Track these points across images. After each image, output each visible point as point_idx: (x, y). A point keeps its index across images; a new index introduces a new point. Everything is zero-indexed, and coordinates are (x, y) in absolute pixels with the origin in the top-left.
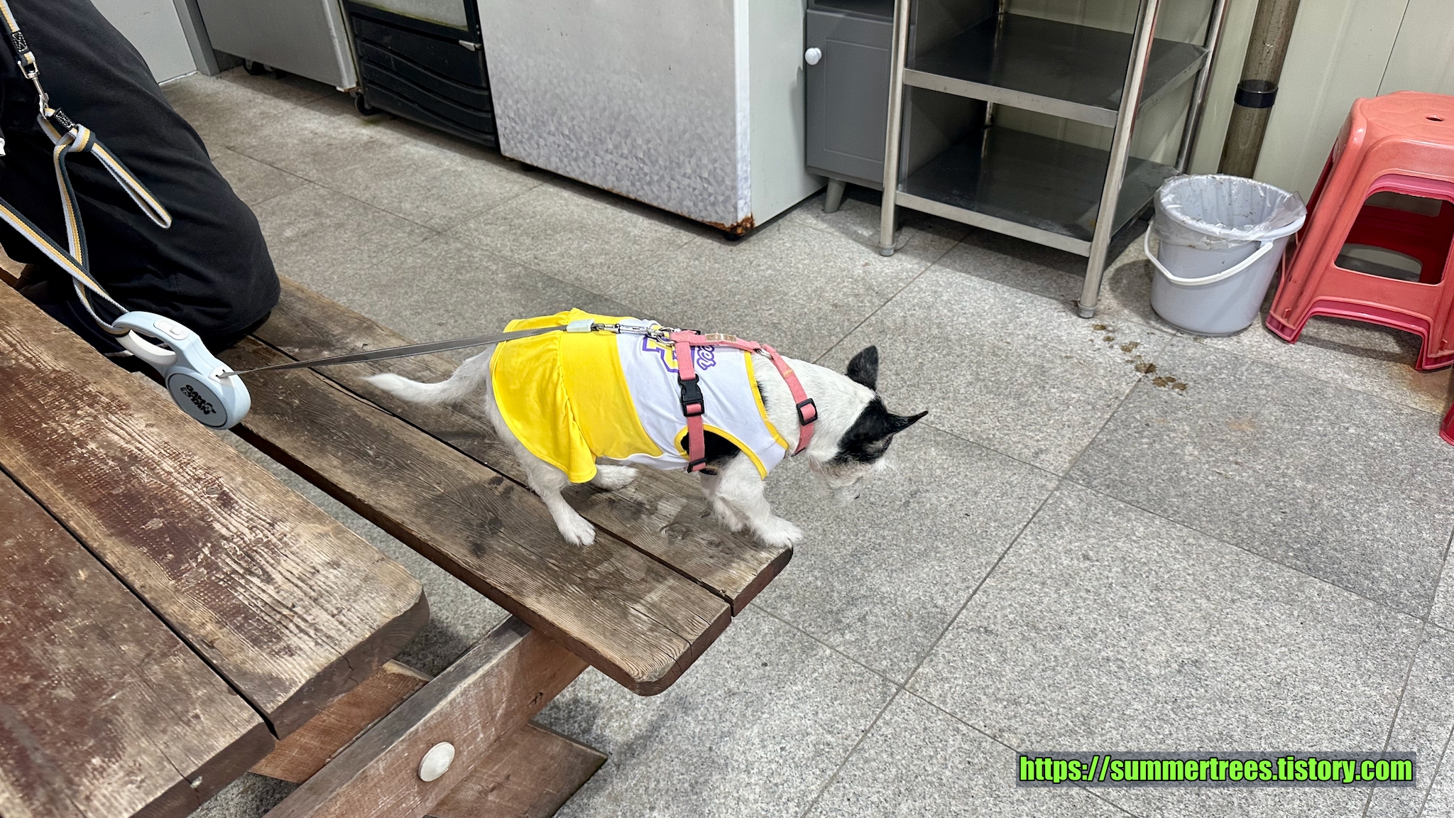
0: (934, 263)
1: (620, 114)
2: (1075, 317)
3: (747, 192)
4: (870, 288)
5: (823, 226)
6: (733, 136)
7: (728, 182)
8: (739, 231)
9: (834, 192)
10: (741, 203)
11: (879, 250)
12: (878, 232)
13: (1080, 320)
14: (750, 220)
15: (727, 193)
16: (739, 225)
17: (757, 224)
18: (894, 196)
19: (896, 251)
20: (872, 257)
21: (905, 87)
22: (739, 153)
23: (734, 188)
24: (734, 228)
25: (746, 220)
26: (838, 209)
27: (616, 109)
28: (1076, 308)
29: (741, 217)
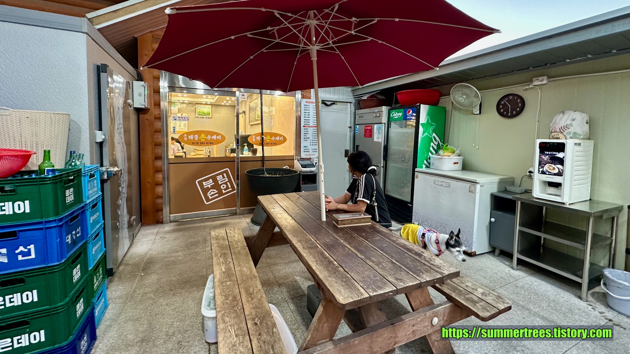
0: (530, 275)
1: (444, 223)
2: (580, 300)
3: (475, 245)
4: (511, 276)
5: (495, 259)
6: (473, 232)
7: (470, 242)
8: (472, 254)
9: (497, 252)
10: (473, 247)
11: (513, 268)
12: (512, 264)
13: (582, 301)
14: (475, 252)
15: (470, 244)
16: (472, 253)
17: (477, 254)
18: (516, 255)
19: (517, 270)
20: (510, 269)
21: (519, 230)
22: (474, 236)
23: (472, 244)
24: (471, 253)
25: (474, 252)
26: (498, 256)
27: (443, 222)
28: (580, 298)
29: (473, 251)
